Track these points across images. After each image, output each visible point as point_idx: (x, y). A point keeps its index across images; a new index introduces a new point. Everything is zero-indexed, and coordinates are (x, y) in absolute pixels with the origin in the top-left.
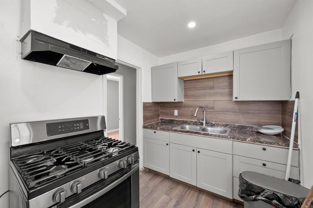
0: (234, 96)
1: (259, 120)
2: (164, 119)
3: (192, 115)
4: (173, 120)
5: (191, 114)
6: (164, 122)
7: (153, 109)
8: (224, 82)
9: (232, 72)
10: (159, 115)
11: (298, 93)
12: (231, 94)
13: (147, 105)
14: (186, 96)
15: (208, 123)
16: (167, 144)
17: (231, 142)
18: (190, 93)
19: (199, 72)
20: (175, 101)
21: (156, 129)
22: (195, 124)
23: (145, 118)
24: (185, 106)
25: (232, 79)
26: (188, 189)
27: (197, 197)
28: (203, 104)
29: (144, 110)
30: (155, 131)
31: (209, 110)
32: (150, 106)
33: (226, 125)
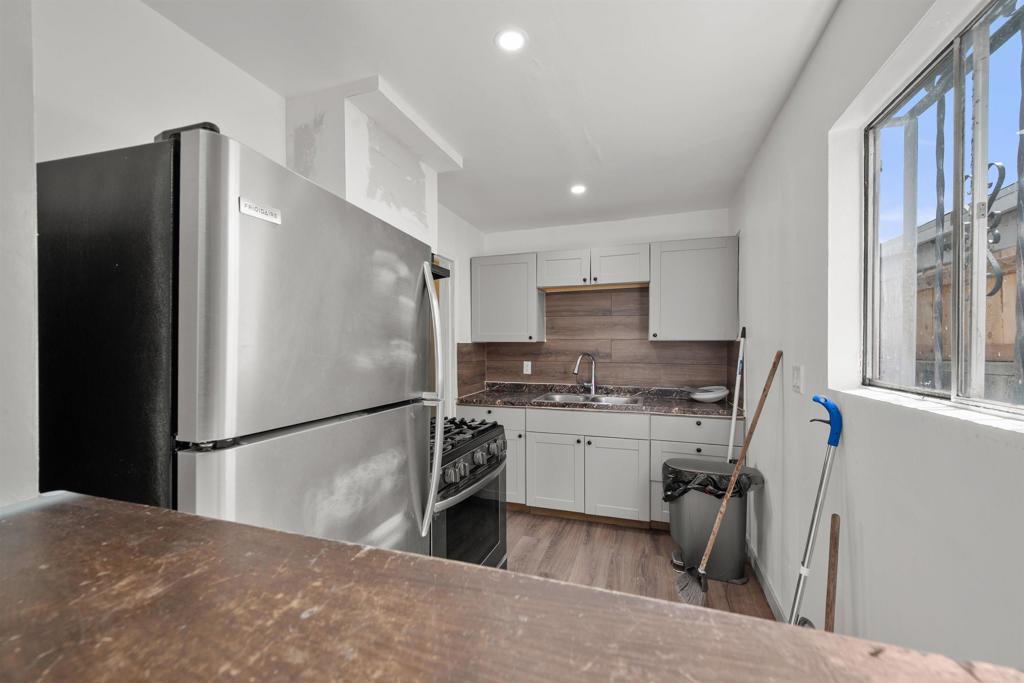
0: (652, 331)
1: (693, 378)
2: (497, 384)
3: (565, 373)
4: (521, 386)
5: (562, 371)
6: (497, 391)
7: (474, 360)
8: (631, 303)
9: (648, 283)
10: (484, 375)
11: (744, 329)
12: (644, 326)
13: (465, 349)
14: (551, 329)
15: (600, 388)
16: (520, 436)
17: (647, 417)
18: (562, 322)
19: (585, 280)
20: (531, 341)
21: (493, 404)
22: (572, 390)
23: (463, 383)
24: (550, 353)
25: (648, 296)
26: (567, 523)
27: (588, 532)
28: (590, 347)
29: (459, 363)
30: (490, 409)
31: (601, 360)
32: (469, 353)
33: (635, 391)
